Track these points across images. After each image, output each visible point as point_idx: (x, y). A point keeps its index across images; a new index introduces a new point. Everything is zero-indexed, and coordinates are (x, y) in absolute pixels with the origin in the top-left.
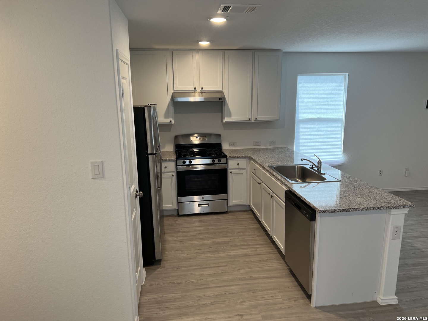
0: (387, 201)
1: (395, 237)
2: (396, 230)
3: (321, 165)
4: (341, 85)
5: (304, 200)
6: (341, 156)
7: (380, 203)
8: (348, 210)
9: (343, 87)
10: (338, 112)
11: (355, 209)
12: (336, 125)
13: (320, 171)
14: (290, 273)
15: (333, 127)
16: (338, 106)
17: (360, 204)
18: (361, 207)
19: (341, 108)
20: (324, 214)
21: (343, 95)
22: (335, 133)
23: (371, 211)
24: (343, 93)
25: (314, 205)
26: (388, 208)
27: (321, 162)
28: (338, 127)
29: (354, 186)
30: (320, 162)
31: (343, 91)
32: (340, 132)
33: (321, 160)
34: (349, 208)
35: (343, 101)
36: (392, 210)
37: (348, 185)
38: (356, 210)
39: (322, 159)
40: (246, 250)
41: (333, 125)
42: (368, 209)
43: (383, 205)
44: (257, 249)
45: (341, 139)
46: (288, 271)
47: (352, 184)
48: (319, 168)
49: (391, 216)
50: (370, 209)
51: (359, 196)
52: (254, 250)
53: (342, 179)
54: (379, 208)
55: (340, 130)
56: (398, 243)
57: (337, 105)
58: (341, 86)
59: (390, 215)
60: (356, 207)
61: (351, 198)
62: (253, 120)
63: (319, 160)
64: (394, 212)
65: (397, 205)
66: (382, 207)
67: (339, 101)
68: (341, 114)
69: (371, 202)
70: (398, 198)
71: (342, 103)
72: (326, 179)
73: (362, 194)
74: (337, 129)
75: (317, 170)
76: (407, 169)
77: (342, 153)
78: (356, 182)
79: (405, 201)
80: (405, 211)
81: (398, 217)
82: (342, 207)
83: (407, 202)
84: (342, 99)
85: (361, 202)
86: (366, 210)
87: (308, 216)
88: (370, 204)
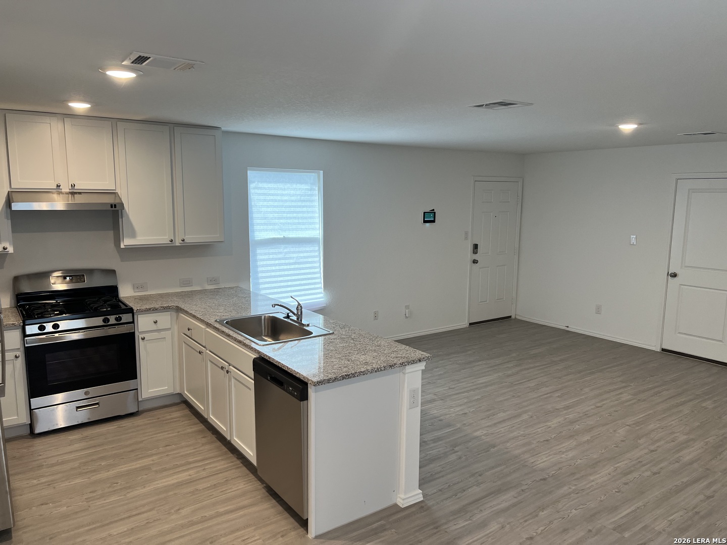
0: (399, 355)
1: (412, 406)
2: (413, 394)
3: (301, 312)
4: (314, 188)
5: (286, 369)
6: (322, 295)
7: (391, 359)
8: (354, 375)
9: (317, 192)
10: (313, 229)
11: (361, 372)
12: (312, 249)
13: (301, 320)
14: (267, 494)
15: (307, 252)
16: (312, 220)
17: (366, 363)
18: (369, 368)
19: (317, 223)
20: (321, 386)
21: (318, 203)
22: (310, 260)
23: (382, 372)
24: (318, 201)
25: (305, 375)
26: (402, 364)
27: (301, 307)
28: (314, 251)
29: (353, 339)
30: (299, 307)
31: (317, 197)
32: (317, 259)
33: (300, 303)
34: (353, 372)
35: (318, 212)
36: (407, 367)
37: (344, 338)
38: (363, 373)
39: (302, 301)
40: (187, 473)
41: (308, 249)
42: (378, 370)
43: (396, 361)
44: (206, 467)
45: (320, 270)
46: (264, 491)
47: (350, 336)
48: (299, 316)
49: (406, 375)
50: (381, 370)
51: (363, 353)
52: (201, 469)
53: (335, 331)
54: (391, 366)
55: (317, 256)
56: (417, 412)
57: (310, 218)
58: (314, 190)
59: (404, 374)
60: (363, 370)
61: (353, 358)
62: (178, 243)
64: (409, 369)
65: (413, 359)
66: (395, 364)
67: (313, 212)
68: (317, 232)
69: (380, 360)
70: (411, 349)
71: (317, 215)
72: (312, 333)
73: (366, 349)
74: (313, 254)
75: (296, 320)
76: (407, 307)
77: (322, 290)
78: (355, 333)
79: (420, 352)
80: (422, 366)
81: (413, 376)
82: (344, 371)
83: (422, 353)
84: (317, 209)
85: (367, 361)
86: (376, 371)
87: (296, 393)
88: (379, 362)
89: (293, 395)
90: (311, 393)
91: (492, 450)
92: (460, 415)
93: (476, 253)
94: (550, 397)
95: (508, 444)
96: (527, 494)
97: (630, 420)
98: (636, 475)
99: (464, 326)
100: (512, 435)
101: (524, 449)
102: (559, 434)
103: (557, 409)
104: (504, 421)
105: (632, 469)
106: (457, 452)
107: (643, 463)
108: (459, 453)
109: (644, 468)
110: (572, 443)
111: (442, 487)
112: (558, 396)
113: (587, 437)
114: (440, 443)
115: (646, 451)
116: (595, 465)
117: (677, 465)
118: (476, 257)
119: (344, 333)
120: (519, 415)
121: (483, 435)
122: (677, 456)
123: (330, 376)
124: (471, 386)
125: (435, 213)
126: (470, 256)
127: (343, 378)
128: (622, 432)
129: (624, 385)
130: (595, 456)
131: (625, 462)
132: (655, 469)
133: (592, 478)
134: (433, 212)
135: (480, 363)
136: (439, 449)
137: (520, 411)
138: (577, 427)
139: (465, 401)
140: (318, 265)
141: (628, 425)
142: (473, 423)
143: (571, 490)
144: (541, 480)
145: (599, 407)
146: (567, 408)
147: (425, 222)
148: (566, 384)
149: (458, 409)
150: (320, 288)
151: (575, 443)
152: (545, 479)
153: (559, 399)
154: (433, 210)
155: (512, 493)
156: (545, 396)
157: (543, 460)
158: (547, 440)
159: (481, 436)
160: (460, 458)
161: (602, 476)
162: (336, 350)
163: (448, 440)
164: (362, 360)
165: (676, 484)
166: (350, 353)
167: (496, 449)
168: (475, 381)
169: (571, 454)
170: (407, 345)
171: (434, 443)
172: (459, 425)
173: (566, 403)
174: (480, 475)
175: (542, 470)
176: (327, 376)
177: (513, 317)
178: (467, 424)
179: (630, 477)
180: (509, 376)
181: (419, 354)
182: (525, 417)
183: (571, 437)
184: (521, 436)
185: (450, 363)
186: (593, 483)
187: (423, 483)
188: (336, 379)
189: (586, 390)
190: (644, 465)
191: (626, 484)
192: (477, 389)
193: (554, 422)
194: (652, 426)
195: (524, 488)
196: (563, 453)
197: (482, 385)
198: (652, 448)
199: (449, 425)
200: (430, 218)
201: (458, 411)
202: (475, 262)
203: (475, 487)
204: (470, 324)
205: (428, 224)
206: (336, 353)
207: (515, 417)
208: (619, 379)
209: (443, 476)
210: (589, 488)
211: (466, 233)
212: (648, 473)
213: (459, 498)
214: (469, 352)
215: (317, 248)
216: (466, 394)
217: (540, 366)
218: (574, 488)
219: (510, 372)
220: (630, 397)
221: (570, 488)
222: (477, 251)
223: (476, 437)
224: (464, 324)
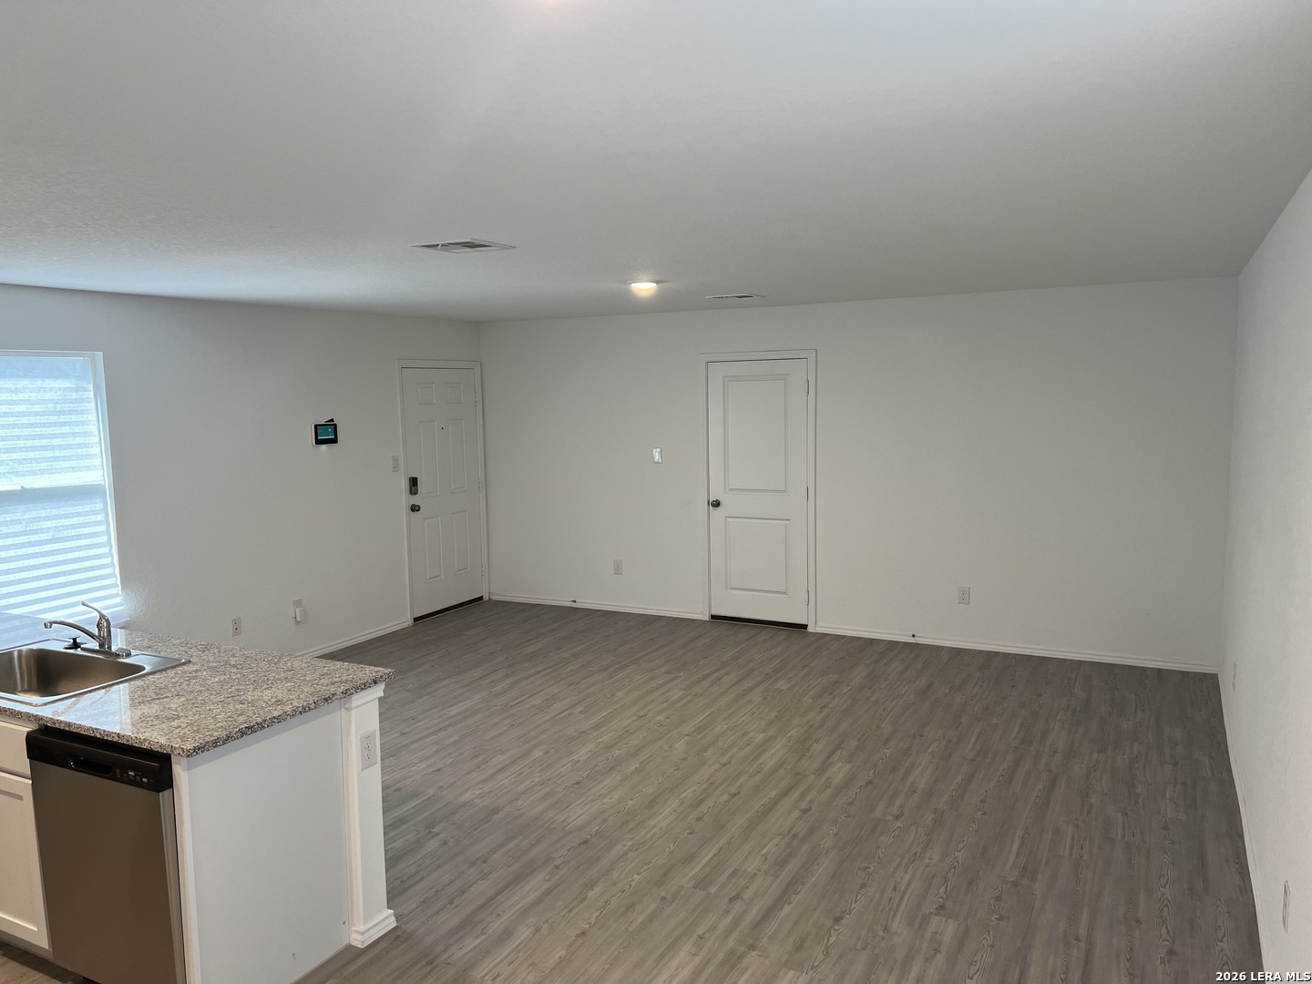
0: (335, 680)
1: (367, 764)
2: (366, 741)
3: (109, 632)
4: (85, 385)
6: (118, 600)
7: (324, 688)
8: (261, 726)
9: (92, 393)
10: (88, 468)
11: (275, 718)
12: (88, 508)
13: (110, 648)
15: (78, 515)
16: (85, 450)
17: (279, 702)
18: (288, 709)
19: (96, 455)
20: (201, 756)
21: (95, 415)
22: (86, 530)
23: (311, 712)
24: (94, 411)
25: (163, 741)
26: (345, 693)
27: (108, 621)
28: (94, 512)
29: (233, 666)
30: (104, 622)
31: (93, 404)
32: (103, 528)
33: (104, 612)
34: (259, 720)
35: (97, 433)
36: (354, 697)
37: (215, 667)
38: (278, 719)
39: (107, 608)
41: (78, 509)
42: (305, 710)
43: (333, 689)
45: (111, 549)
47: (226, 663)
48: (105, 640)
49: (353, 711)
50: (310, 709)
51: (266, 686)
53: (191, 657)
54: (326, 700)
55: (101, 521)
56: (376, 772)
57: (80, 446)
58: (85, 390)
59: (349, 710)
60: (276, 714)
61: (250, 698)
63: (102, 616)
64: (358, 699)
65: (363, 681)
66: (333, 695)
67: (86, 434)
68: (95, 470)
69: (302, 692)
70: (355, 666)
71: (96, 440)
72: (140, 668)
73: (268, 679)
74: (93, 518)
75: (98, 648)
76: (298, 603)
77: (118, 590)
78: (234, 656)
79: (372, 667)
80: (379, 691)
81: (364, 713)
82: (241, 722)
83: (376, 669)
84: (94, 428)
85: (280, 698)
86: (301, 713)
87: (145, 780)
88: (302, 696)
89: (140, 785)
90: (180, 772)
91: (497, 817)
92: (429, 774)
93: (416, 493)
94: (569, 715)
95: (520, 802)
96: (564, 871)
97: (689, 727)
98: (709, 803)
99: (406, 625)
100: (522, 787)
101: (546, 804)
102: (593, 768)
103: (583, 732)
104: (504, 768)
105: (703, 796)
106: (437, 835)
107: (716, 784)
108: (442, 836)
109: (718, 792)
110: (614, 778)
111: (425, 896)
112: (581, 712)
113: (634, 765)
114: (405, 827)
115: (717, 766)
116: (652, 803)
117: (758, 777)
118: (416, 500)
119: (211, 660)
120: (528, 753)
121: (476, 798)
122: (757, 764)
123: (216, 734)
124: (439, 723)
125: (335, 425)
126: (405, 499)
127: (242, 733)
128: (680, 746)
129: (670, 677)
130: (651, 790)
131: (694, 788)
132: (733, 790)
133: (652, 823)
134: (331, 425)
135: (446, 682)
136: (407, 838)
137: (527, 746)
138: (618, 752)
139: (434, 749)
140: (105, 539)
141: (687, 735)
142: (454, 782)
143: (626, 848)
144: (581, 844)
145: (642, 716)
146: (597, 727)
147: (319, 442)
148: (589, 690)
149: (424, 765)
150: (114, 586)
151: (619, 778)
152: (585, 842)
153: (582, 716)
154: (332, 420)
155: (542, 875)
156: (562, 715)
157: (578, 814)
158: (578, 783)
159: (473, 800)
160: (445, 843)
161: (666, 814)
162: (208, 690)
163: (418, 819)
164: (267, 698)
165: (763, 803)
166: (238, 689)
167: (500, 814)
168: (444, 714)
169: (616, 796)
170: (343, 660)
171: (395, 829)
172: (431, 792)
173: (595, 720)
174: (484, 862)
175: (580, 829)
176: (211, 736)
177: (486, 598)
178: (445, 787)
179: (703, 807)
180: (498, 695)
181: (369, 672)
182: (537, 754)
183: (612, 769)
184: (536, 785)
185: (394, 691)
186: (655, 829)
187: (393, 898)
188: (229, 738)
189: (620, 694)
190: (717, 788)
191: (699, 819)
192: (449, 725)
193: (583, 753)
194: (718, 729)
195: (556, 863)
196: (605, 796)
197: (459, 717)
198: (724, 760)
199: (414, 795)
200: (326, 434)
201: (424, 769)
202: (415, 508)
203: (480, 882)
204: (416, 620)
205: (324, 447)
206: (212, 694)
207: (521, 757)
208: (663, 670)
209: (421, 880)
210: (651, 838)
211: (395, 460)
212: (725, 797)
213: (457, 907)
214: (426, 667)
215: (99, 506)
216: (434, 737)
217: (544, 670)
218: (630, 843)
219: (498, 688)
220: (682, 692)
221: (625, 845)
222: (417, 490)
223: (465, 804)
224: (406, 621)
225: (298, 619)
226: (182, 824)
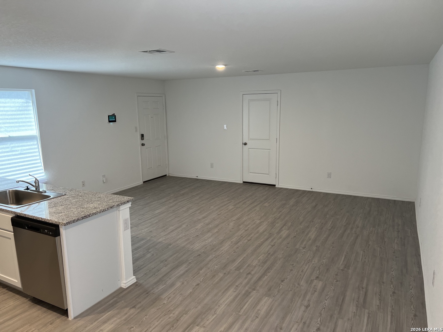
0: (114, 201)
1: (126, 229)
2: (125, 222)
3: (39, 184)
4: (29, 101)
5: (41, 220)
6: (43, 174)
7: (110, 203)
8: (89, 216)
9: (31, 104)
10: (32, 130)
11: (94, 213)
12: (32, 143)
13: (39, 190)
15: (29, 145)
16: (30, 123)
17: (95, 208)
18: (98, 210)
19: (34, 125)
20: (69, 225)
21: (33, 112)
22: (31, 151)
24: (32, 110)
25: (56, 220)
26: (118, 205)
27: (38, 181)
28: (34, 145)
29: (80, 196)
31: (32, 108)
32: (37, 150)
33: (38, 179)
34: (88, 214)
35: (34, 118)
36: (121, 207)
37: (74, 196)
38: (95, 214)
41: (29, 144)
42: (104, 211)
43: (113, 204)
45: (40, 157)
46: (29, 302)
47: (78, 195)
48: (37, 187)
49: (121, 211)
50: (106, 210)
51: (91, 203)
53: (66, 193)
54: (111, 207)
55: (37, 148)
56: (129, 231)
57: (28, 122)
58: (29, 103)
59: (119, 211)
60: (94, 212)
61: (85, 206)
63: (36, 179)
64: (122, 207)
65: (124, 201)
66: (114, 206)
67: (30, 118)
68: (34, 130)
69: (103, 205)
70: (121, 196)
71: (34, 120)
72: (49, 196)
73: (92, 200)
74: (33, 147)
75: (35, 190)
76: (104, 176)
77: (43, 171)
78: (80, 193)
79: (127, 197)
80: (129, 205)
81: (125, 212)
82: (83, 214)
83: (128, 197)
84: (33, 116)
85: (96, 207)
86: (103, 212)
87: (51, 233)
88: (103, 206)
89: (49, 235)
90: (62, 230)
91: (170, 247)
92: (148, 233)
93: (143, 139)
94: (195, 214)
95: (178, 242)
96: (192, 264)
97: (235, 218)
98: (241, 243)
99: (141, 184)
100: (179, 237)
101: (187, 242)
102: (202, 231)
103: (199, 219)
104: (173, 231)
105: (239, 240)
106: (150, 252)
107: (243, 236)
108: (152, 253)
109: (244, 239)
110: (209, 234)
111: (146, 272)
112: (199, 213)
113: (216, 230)
114: (140, 249)
115: (244, 231)
116: (222, 242)
117: (258, 234)
118: (143, 142)
119: (73, 194)
120: (181, 226)
121: (163, 240)
122: (257, 230)
123: (74, 218)
124: (152, 216)
125: (115, 116)
126: (139, 141)
127: (83, 218)
128: (232, 224)
129: (229, 201)
130: (222, 238)
131: (236, 238)
132: (249, 238)
133: (222, 249)
134: (114, 116)
135: (154, 203)
136: (140, 253)
137: (180, 224)
138: (211, 226)
139: (150, 224)
140: (38, 154)
141: (234, 221)
142: (156, 235)
143: (213, 257)
145: (219, 214)
146: (204, 218)
147: (110, 121)
148: (202, 206)
149: (146, 230)
150: (42, 169)
151: (211, 234)
152: (199, 255)
153: (199, 214)
154: (114, 114)
155: (185, 266)
156: (193, 214)
157: (197, 246)
158: (197, 236)
159: (162, 241)
160: (153, 255)
161: (226, 246)
162: (72, 204)
163: (144, 247)
164: (91, 207)
165: (258, 243)
166: (81, 204)
167: (171, 246)
168: (153, 213)
169: (210, 240)
170: (116, 194)
172: (148, 238)
173: (204, 215)
174: (166, 261)
175: (198, 250)
176: (72, 219)
177: (168, 175)
178: (153, 237)
179: (239, 244)
180: (171, 207)
181: (126, 198)
182: (184, 226)
183: (209, 231)
184: (183, 236)
185: (136, 205)
186: (223, 251)
187: (135, 272)
188: (78, 220)
189: (212, 207)
190: (244, 238)
191: (237, 248)
192: (155, 217)
193: (199, 226)
194: (245, 219)
195: (190, 262)
196: (206, 240)
197: (158, 214)
198: (246, 229)
199: (143, 239)
200: (112, 119)
201: (146, 231)
202: (143, 145)
203: (164, 268)
204: (144, 182)
205: (111, 123)
206: (73, 205)
207: (179, 227)
208: (227, 199)
209: (145, 267)
210: (221, 254)
211: (136, 128)
212: (246, 241)
213: (156, 275)
214: (147, 198)
215: (36, 143)
216: (149, 221)
217: (187, 199)
218: (214, 255)
219: (171, 205)
220: (233, 207)
221: (212, 256)
222: (143, 138)
223: (160, 242)
224: (141, 182)
225: (104, 181)
226: (63, 247)
